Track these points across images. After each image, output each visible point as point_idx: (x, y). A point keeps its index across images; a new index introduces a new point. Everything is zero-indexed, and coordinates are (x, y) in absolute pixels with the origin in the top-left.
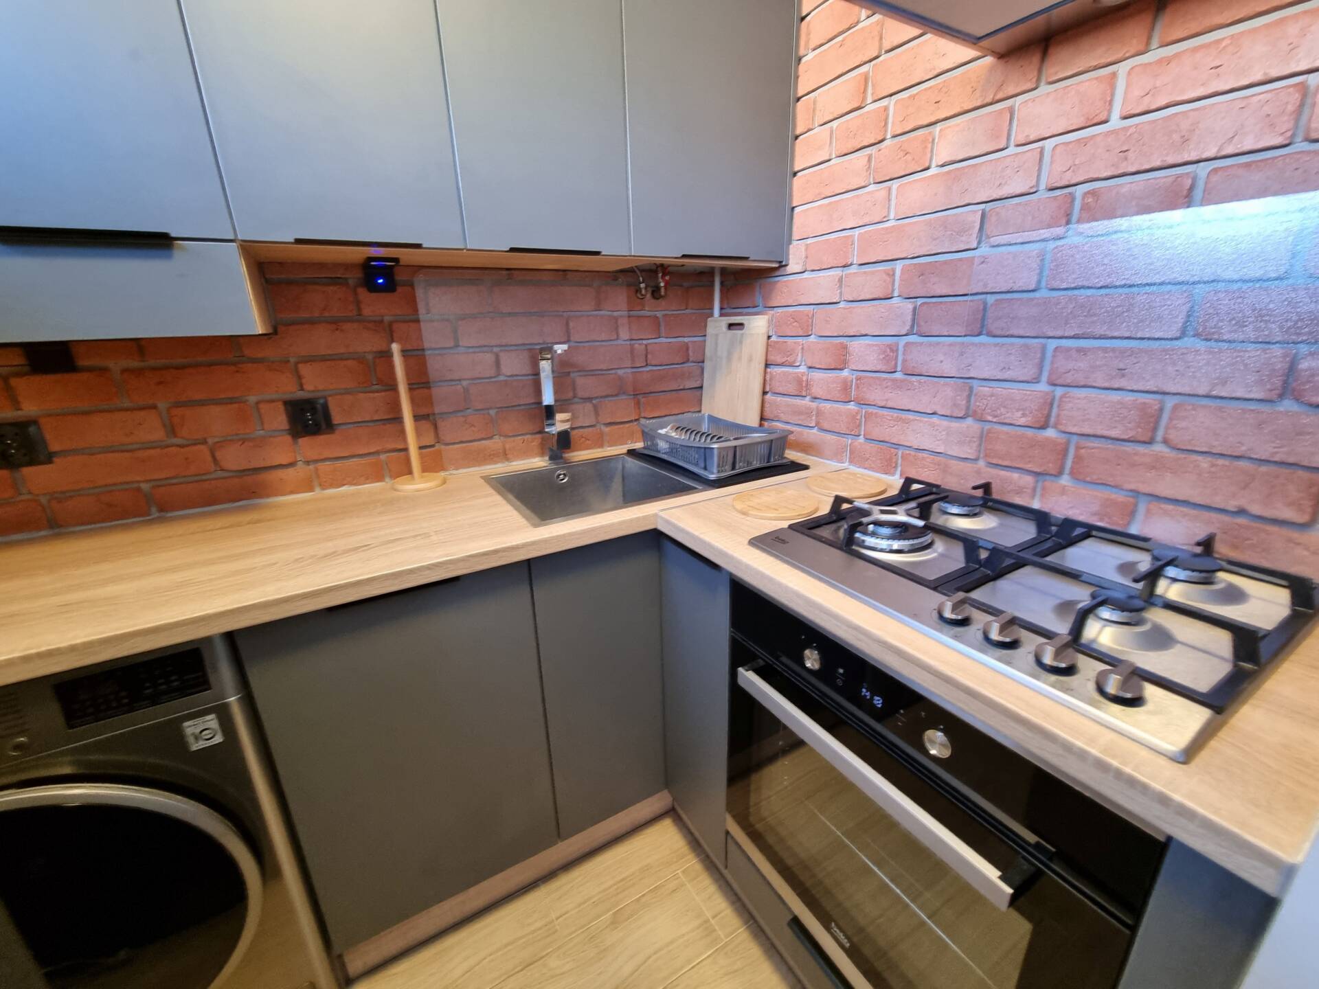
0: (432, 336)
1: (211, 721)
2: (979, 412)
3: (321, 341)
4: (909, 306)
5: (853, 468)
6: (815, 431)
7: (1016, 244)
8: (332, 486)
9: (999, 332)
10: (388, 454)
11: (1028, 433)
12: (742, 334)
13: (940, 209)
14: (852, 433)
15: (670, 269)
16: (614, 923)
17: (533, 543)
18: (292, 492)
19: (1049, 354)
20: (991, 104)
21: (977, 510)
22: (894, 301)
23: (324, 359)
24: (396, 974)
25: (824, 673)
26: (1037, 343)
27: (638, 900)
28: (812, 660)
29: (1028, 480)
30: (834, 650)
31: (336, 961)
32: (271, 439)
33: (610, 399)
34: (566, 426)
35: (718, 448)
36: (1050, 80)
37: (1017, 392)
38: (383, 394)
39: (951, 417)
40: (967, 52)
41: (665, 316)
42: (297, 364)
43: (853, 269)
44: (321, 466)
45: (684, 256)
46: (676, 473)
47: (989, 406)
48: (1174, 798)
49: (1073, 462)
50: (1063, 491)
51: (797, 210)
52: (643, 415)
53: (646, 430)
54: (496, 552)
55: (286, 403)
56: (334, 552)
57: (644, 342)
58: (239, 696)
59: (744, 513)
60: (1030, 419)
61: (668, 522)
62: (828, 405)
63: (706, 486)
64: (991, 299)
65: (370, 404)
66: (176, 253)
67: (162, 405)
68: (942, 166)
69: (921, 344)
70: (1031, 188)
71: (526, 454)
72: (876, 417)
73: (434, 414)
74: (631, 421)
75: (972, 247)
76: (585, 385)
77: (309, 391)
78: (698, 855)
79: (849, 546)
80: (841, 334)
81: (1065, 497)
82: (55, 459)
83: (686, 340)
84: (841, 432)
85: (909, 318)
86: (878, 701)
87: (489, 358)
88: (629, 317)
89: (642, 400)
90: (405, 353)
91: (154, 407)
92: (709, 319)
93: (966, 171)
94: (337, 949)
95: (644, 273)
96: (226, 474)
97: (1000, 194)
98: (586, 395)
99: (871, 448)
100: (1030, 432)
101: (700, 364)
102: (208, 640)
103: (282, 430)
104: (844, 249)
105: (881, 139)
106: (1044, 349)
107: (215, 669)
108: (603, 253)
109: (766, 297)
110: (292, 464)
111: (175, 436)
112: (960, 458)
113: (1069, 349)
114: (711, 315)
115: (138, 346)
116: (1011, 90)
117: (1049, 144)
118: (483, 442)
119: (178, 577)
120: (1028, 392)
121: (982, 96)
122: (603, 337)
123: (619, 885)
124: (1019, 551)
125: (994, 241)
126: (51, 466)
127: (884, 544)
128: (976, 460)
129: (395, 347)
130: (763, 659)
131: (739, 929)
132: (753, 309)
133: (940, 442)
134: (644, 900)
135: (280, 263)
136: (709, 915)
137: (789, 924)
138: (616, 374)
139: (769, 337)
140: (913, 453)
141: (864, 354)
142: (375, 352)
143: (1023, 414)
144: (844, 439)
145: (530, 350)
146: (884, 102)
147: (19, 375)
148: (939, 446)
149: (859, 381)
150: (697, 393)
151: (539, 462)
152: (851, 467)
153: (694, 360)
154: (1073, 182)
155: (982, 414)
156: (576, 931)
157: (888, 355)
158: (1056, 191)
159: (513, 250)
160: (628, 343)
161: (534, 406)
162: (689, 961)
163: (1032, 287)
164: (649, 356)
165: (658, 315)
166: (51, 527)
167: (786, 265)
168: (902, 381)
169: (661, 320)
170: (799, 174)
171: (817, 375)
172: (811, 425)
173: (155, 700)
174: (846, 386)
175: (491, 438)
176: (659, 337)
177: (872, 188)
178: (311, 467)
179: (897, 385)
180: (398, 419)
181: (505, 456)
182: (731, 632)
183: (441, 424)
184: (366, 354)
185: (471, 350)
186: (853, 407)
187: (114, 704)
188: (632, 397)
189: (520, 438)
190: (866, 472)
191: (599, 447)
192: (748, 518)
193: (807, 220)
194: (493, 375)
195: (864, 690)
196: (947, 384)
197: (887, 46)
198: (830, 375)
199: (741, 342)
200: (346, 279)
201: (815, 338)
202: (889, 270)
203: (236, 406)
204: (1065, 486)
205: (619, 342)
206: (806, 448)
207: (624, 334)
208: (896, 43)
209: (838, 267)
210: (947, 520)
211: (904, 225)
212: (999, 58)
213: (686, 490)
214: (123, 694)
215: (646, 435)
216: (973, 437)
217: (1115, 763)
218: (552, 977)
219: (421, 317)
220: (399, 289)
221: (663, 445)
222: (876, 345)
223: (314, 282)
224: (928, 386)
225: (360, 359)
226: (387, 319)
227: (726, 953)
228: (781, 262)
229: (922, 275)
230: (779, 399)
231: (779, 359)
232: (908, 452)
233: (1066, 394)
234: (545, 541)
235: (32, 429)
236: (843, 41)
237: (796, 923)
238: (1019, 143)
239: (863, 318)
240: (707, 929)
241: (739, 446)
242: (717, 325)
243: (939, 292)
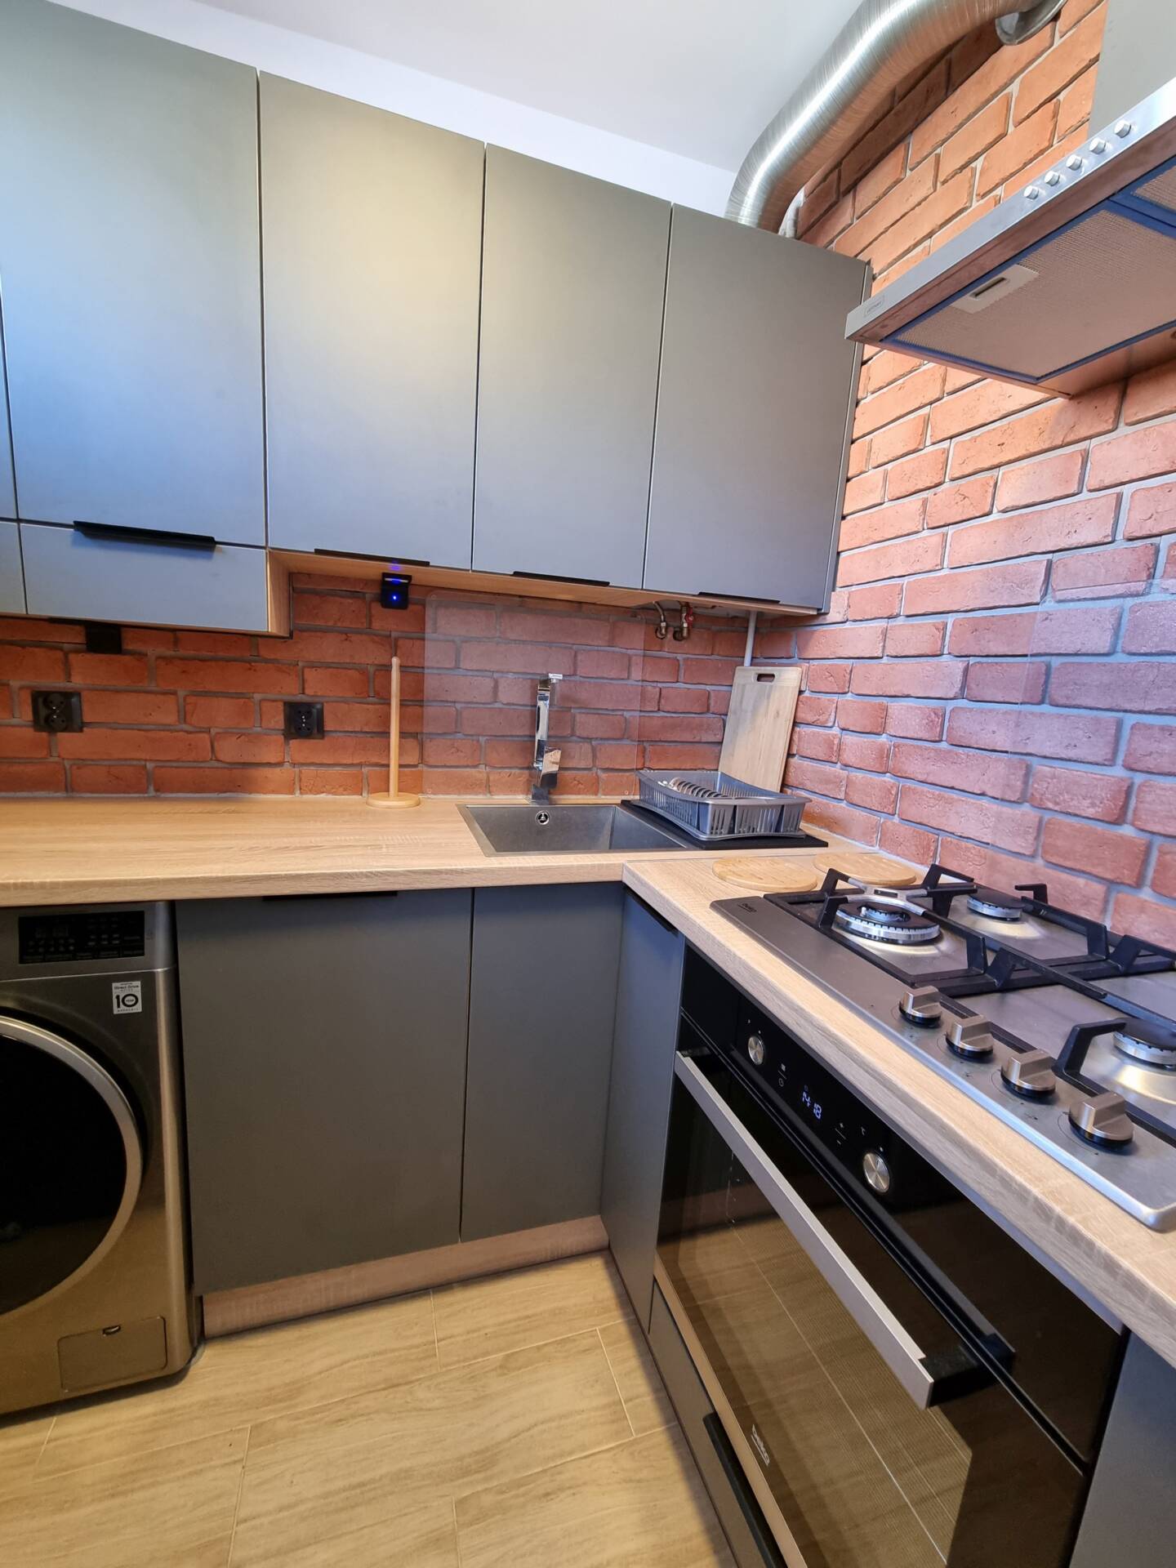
0: (434, 654)
1: (136, 988)
2: (1038, 796)
3: (328, 649)
4: (960, 664)
5: (884, 854)
6: (844, 804)
7: (1085, 599)
8: (311, 792)
9: (1063, 701)
10: (370, 768)
11: (1099, 828)
12: (771, 686)
13: (999, 559)
14: (885, 810)
15: (698, 611)
16: (504, 1367)
17: (480, 871)
18: (273, 792)
19: (1126, 732)
20: (1061, 446)
21: (1018, 914)
22: (945, 658)
23: (328, 666)
24: (251, 1347)
25: (768, 1068)
26: (1112, 717)
27: (539, 1348)
28: (756, 1051)
29: (1098, 888)
30: (782, 1042)
31: (196, 1306)
32: (266, 737)
33: (611, 742)
34: (555, 768)
35: (713, 804)
36: (1129, 421)
37: (1085, 775)
38: (377, 706)
39: (1002, 800)
40: (1032, 395)
41: (686, 660)
42: (303, 668)
43: (900, 621)
44: (304, 769)
45: (701, 594)
46: (668, 830)
47: (1050, 789)
48: (1123, 1265)
49: (1155, 871)
50: (1142, 908)
51: (843, 555)
52: (647, 765)
53: (643, 779)
54: (439, 872)
55: (286, 704)
56: (287, 847)
57: (660, 685)
58: (166, 969)
59: (722, 878)
60: (1100, 810)
61: (634, 875)
62: (860, 775)
63: (691, 846)
64: (1056, 662)
65: (361, 715)
66: (216, 554)
67: (181, 693)
68: (1004, 511)
69: (971, 710)
70: (1105, 537)
71: (511, 789)
72: (914, 794)
73: (422, 733)
74: (632, 770)
75: (1035, 601)
76: (586, 724)
77: (308, 695)
78: (625, 1315)
79: (827, 925)
80: (881, 693)
81: (1143, 916)
82: (85, 729)
83: (708, 688)
84: (873, 808)
85: (959, 678)
86: (817, 1110)
87: (488, 683)
88: (644, 656)
89: (649, 748)
90: (402, 667)
91: (174, 693)
92: (738, 668)
93: (1030, 516)
94: (197, 1292)
95: (666, 613)
96: (220, 765)
97: (1069, 543)
98: (585, 734)
99: (906, 830)
100: (1100, 827)
101: (723, 717)
102: (152, 903)
103: (278, 730)
104: (891, 599)
105: (937, 482)
106: (1119, 725)
107: (152, 934)
108: (611, 584)
109: (802, 648)
110: (280, 764)
111: (185, 722)
112: (1010, 851)
113: (1150, 727)
114: (742, 664)
115: (174, 634)
116: (1084, 433)
117: (1127, 490)
118: (468, 769)
119: (147, 845)
120: (1099, 777)
121: (1050, 438)
122: (612, 675)
123: (519, 1322)
124: (1051, 966)
125: (1060, 595)
126: (80, 734)
127: (875, 930)
128: (1033, 856)
129: (395, 661)
130: (708, 1047)
131: (654, 1427)
132: (787, 659)
133: (988, 830)
134: (546, 1350)
135: (309, 574)
136: (622, 1395)
137: (705, 1420)
138: (622, 715)
139: (801, 692)
140: (955, 841)
141: (906, 718)
142: (376, 665)
143: (1091, 803)
144: (876, 817)
145: (532, 680)
146: (945, 444)
147: (77, 651)
148: (986, 835)
149: (897, 749)
150: (716, 748)
151: (522, 800)
152: (881, 851)
153: (716, 711)
154: (1155, 532)
155: (1041, 799)
156: (458, 1362)
157: (932, 721)
158: (1135, 541)
159: (517, 574)
160: (640, 683)
161: (526, 739)
162: (583, 1447)
163: (1105, 650)
164: (663, 701)
165: (678, 658)
166: (66, 790)
167: (827, 614)
168: (950, 752)
169: (681, 663)
170: (849, 518)
171: (849, 739)
172: (839, 797)
173: (96, 954)
174: (883, 755)
175: (475, 766)
176: (677, 682)
177: (926, 533)
178: (297, 770)
179: (942, 756)
180: (386, 734)
181: (487, 788)
182: (681, 1011)
183: (428, 745)
184: (369, 666)
185: (471, 673)
186: (889, 779)
187: (62, 949)
188: (636, 743)
189: (507, 770)
190: (899, 859)
191: (592, 794)
192: (724, 883)
193: (851, 567)
194: (489, 701)
195: (805, 1095)
196: (997, 760)
197: (949, 387)
198: (865, 740)
199: (769, 697)
200: (364, 593)
201: (852, 697)
202: (938, 623)
203: (242, 701)
204: (1146, 901)
205: (630, 682)
206: (831, 824)
207: (637, 674)
208: (958, 386)
209: (882, 618)
210: (975, 922)
211: (955, 574)
212: (1070, 399)
213: (671, 846)
214: (72, 941)
215: (643, 786)
216: (1030, 827)
217: (1058, 1209)
218: (415, 1409)
219: (427, 636)
220: (411, 607)
221: (660, 799)
222: (919, 708)
223: (333, 593)
224: (977, 760)
225: (363, 672)
226: (394, 634)
227: (632, 1454)
228: (819, 610)
229: (976, 630)
230: (806, 763)
231: (810, 718)
232: (949, 839)
233: (1146, 782)
234: (492, 871)
235: (74, 700)
236: (903, 383)
237: (714, 1422)
238: (1092, 488)
239: (907, 675)
240: (616, 1413)
241: (740, 806)
242: (746, 674)
243: (994, 651)
